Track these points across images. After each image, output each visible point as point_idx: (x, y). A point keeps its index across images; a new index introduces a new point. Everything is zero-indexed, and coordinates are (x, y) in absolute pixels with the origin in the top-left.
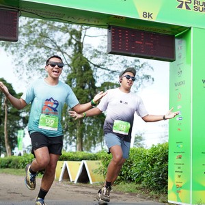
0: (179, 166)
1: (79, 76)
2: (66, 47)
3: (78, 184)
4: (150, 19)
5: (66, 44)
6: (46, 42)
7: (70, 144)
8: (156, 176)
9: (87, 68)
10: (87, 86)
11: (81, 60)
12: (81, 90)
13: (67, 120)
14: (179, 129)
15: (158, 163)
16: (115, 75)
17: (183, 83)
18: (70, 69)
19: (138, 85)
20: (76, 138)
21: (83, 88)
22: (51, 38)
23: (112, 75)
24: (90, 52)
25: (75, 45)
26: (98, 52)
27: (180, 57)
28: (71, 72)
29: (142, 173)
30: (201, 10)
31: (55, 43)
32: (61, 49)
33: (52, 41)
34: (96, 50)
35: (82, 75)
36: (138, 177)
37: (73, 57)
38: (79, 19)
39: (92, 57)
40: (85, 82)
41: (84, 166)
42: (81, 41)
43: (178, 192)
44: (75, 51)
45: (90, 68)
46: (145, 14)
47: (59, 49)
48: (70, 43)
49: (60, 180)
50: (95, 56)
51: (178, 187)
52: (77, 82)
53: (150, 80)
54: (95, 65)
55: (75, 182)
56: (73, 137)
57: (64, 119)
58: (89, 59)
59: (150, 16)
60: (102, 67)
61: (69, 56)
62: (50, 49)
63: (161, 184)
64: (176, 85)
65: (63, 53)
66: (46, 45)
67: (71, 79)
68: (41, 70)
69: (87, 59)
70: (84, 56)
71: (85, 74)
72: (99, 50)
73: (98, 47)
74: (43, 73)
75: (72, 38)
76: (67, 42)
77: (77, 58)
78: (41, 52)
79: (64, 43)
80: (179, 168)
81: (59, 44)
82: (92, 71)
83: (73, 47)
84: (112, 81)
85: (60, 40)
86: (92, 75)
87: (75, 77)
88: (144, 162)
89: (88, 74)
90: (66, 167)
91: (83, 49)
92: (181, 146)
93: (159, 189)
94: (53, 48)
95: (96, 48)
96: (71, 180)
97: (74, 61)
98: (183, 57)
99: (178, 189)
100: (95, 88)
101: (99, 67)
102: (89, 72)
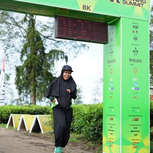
0: (111, 126)
1: (32, 45)
2: (22, 23)
3: (32, 133)
4: (88, 11)
5: (22, 20)
6: (6, 19)
7: (27, 96)
8: (93, 130)
9: (39, 39)
10: (39, 53)
11: (34, 33)
12: (34, 55)
13: (23, 79)
14: (111, 97)
15: (94, 120)
16: (60, 44)
17: (114, 61)
18: (25, 39)
19: (77, 52)
20: (30, 92)
21: (36, 54)
22: (11, 16)
23: (58, 44)
24: (41, 26)
25: (29, 21)
26: (47, 27)
27: (112, 40)
28: (26, 42)
29: (82, 127)
30: (128, 3)
31: (14, 20)
32: (18, 24)
33: (12, 18)
34: (45, 25)
35: (34, 45)
36: (79, 129)
37: (28, 31)
38: (32, 10)
39: (42, 31)
40: (37, 50)
41: (37, 120)
42: (34, 18)
43: (111, 146)
44: (29, 26)
45: (41, 39)
46: (84, 7)
47: (17, 24)
48: (25, 20)
49: (18, 130)
50: (45, 30)
51: (110, 142)
52: (31, 49)
53: (86, 47)
54: (44, 37)
55: (30, 132)
56: (29, 91)
57: (21, 78)
58: (40, 32)
59: (88, 8)
60: (50, 38)
61: (25, 30)
62: (10, 24)
63: (96, 137)
64: (108, 62)
65: (20, 27)
66: (7, 21)
67: (26, 48)
68: (3, 40)
69: (38, 32)
70: (36, 29)
71: (37, 44)
72: (48, 25)
73: (47, 23)
74: (5, 43)
75: (27, 16)
76: (23, 19)
77: (31, 31)
78: (3, 26)
79: (20, 20)
80: (111, 127)
81: (17, 21)
82: (42, 41)
83: (28, 23)
84: (58, 49)
85: (17, 18)
86: (42, 44)
87: (29, 46)
88: (84, 118)
89: (39, 44)
90: (23, 120)
91: (36, 25)
92: (113, 110)
93: (95, 140)
94: (13, 23)
95: (45, 24)
96: (27, 130)
97: (28, 33)
98: (114, 40)
99: (111, 144)
100: (44, 54)
101: (47, 38)
102: (40, 42)
